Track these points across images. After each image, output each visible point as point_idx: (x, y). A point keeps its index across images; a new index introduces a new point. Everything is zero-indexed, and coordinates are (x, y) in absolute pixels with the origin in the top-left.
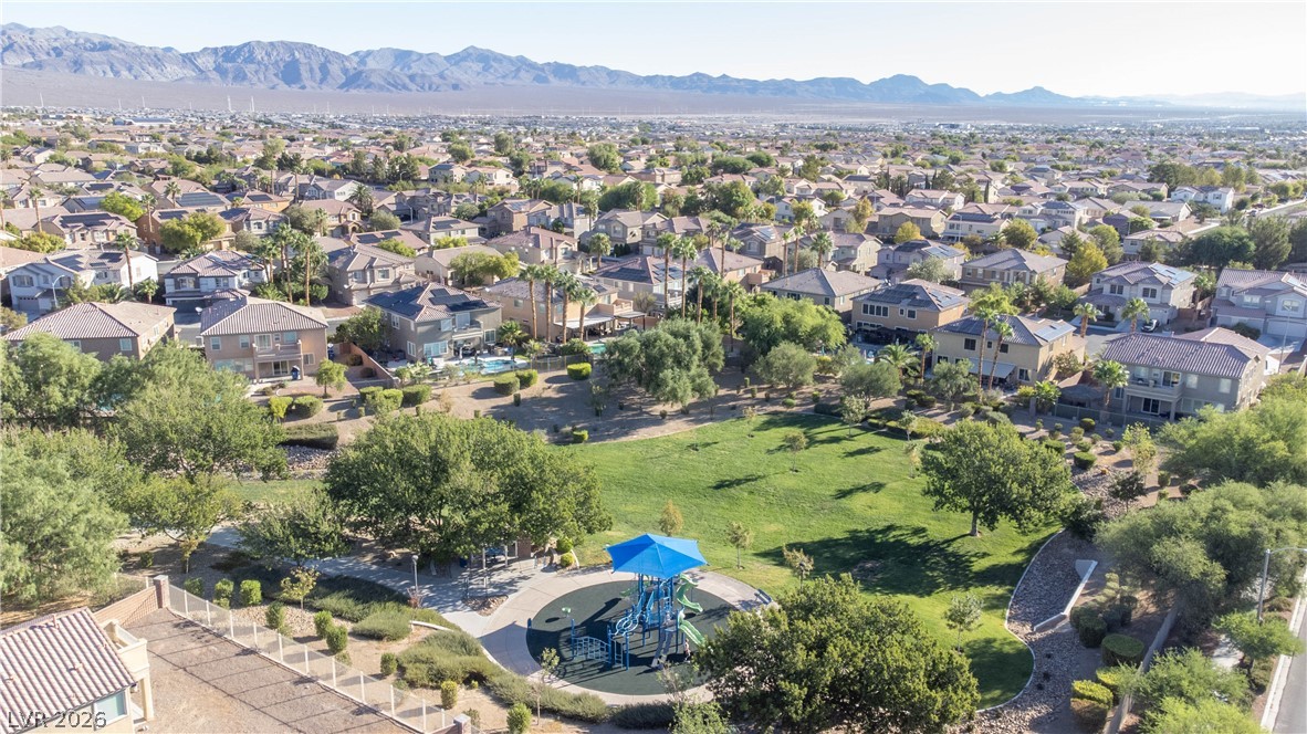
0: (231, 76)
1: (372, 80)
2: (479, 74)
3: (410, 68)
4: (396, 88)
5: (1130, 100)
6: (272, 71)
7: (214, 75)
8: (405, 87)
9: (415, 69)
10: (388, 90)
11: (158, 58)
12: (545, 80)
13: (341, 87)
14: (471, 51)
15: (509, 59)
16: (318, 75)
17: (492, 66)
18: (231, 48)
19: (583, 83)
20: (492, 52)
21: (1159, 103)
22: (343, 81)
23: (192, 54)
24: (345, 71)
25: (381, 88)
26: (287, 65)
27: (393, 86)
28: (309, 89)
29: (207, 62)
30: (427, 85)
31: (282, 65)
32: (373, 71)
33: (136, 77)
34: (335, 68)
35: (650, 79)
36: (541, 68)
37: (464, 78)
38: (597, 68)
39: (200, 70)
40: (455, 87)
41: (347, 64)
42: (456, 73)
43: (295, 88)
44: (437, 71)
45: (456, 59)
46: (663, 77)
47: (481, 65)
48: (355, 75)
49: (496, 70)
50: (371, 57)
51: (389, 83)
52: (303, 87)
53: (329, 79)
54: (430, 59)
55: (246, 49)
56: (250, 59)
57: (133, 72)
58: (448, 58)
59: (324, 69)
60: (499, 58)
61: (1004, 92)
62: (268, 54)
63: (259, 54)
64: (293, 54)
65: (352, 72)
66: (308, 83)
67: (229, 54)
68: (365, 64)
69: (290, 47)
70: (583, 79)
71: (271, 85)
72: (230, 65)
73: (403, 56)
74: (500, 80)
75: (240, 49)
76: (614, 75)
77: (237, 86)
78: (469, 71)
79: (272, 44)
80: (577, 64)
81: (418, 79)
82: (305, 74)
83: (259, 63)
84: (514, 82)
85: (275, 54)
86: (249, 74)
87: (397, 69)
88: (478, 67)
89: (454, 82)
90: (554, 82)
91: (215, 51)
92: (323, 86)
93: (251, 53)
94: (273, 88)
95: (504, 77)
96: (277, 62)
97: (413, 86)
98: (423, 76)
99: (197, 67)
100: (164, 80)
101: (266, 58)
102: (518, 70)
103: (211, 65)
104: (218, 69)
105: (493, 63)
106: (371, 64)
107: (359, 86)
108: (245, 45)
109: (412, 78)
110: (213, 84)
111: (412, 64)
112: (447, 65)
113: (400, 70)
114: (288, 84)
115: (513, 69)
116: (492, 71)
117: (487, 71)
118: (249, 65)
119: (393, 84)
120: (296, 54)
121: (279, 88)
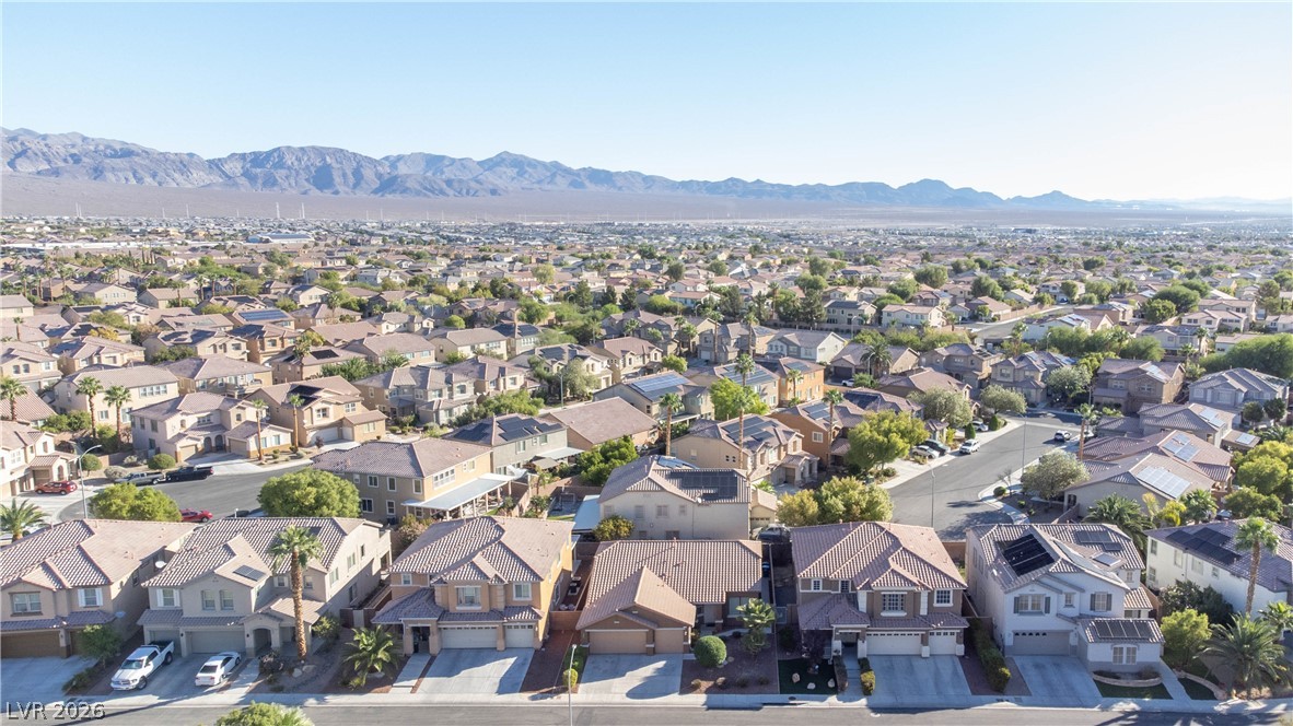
0: (260, 181)
1: (408, 185)
2: (513, 179)
3: (442, 173)
4: (433, 192)
5: (1141, 203)
6: (303, 175)
7: (243, 181)
8: (442, 192)
9: (448, 173)
10: (425, 195)
11: (184, 163)
12: (582, 185)
13: (375, 192)
14: (504, 156)
15: (543, 164)
16: (351, 180)
17: (526, 172)
18: (260, 153)
19: (620, 188)
20: (526, 158)
21: (1169, 207)
22: (377, 186)
23: (219, 160)
24: (379, 176)
25: (418, 193)
26: (319, 170)
27: (429, 190)
28: (342, 195)
29: (235, 168)
30: (464, 191)
31: (313, 169)
32: (408, 176)
33: (160, 184)
34: (368, 173)
35: (684, 184)
36: (577, 173)
37: (499, 182)
38: (633, 174)
39: (227, 176)
40: (494, 192)
41: (380, 168)
42: (491, 178)
43: (328, 193)
44: (470, 176)
45: (491, 164)
46: (698, 183)
47: (516, 170)
48: (389, 180)
49: (530, 175)
50: (402, 162)
51: (426, 188)
52: (337, 193)
53: (363, 185)
54: (463, 163)
55: (276, 155)
56: (280, 164)
57: (157, 178)
58: (480, 163)
59: (357, 174)
60: (534, 164)
61: (1024, 196)
62: (299, 160)
63: (289, 160)
64: (324, 159)
65: (386, 177)
66: (341, 188)
67: (258, 159)
68: (396, 169)
69: (321, 152)
70: (619, 184)
71: (303, 190)
72: (259, 170)
73: (434, 161)
74: (536, 186)
75: (269, 154)
76: (649, 181)
77: (266, 191)
78: (504, 177)
79: (302, 149)
80: (613, 170)
81: (456, 185)
82: (338, 179)
83: (289, 168)
84: (549, 187)
85: (306, 159)
86: (280, 180)
87: (429, 174)
88: (512, 172)
89: (491, 187)
90: (591, 187)
91: (243, 157)
92: (357, 191)
93: (281, 158)
94: (305, 193)
95: (539, 182)
96: (307, 167)
97: (450, 192)
98: (460, 181)
99: (223, 172)
100: (190, 186)
101: (296, 163)
102: (554, 175)
103: (239, 171)
104: (246, 174)
105: (527, 169)
106: (402, 169)
107: (394, 191)
108: (275, 150)
109: (449, 183)
110: (243, 190)
111: (445, 169)
112: (482, 170)
113: (434, 174)
114: (320, 189)
115: (548, 174)
116: (527, 176)
117: (521, 176)
118: (279, 171)
119: (430, 189)
120: (328, 159)
121: (311, 193)
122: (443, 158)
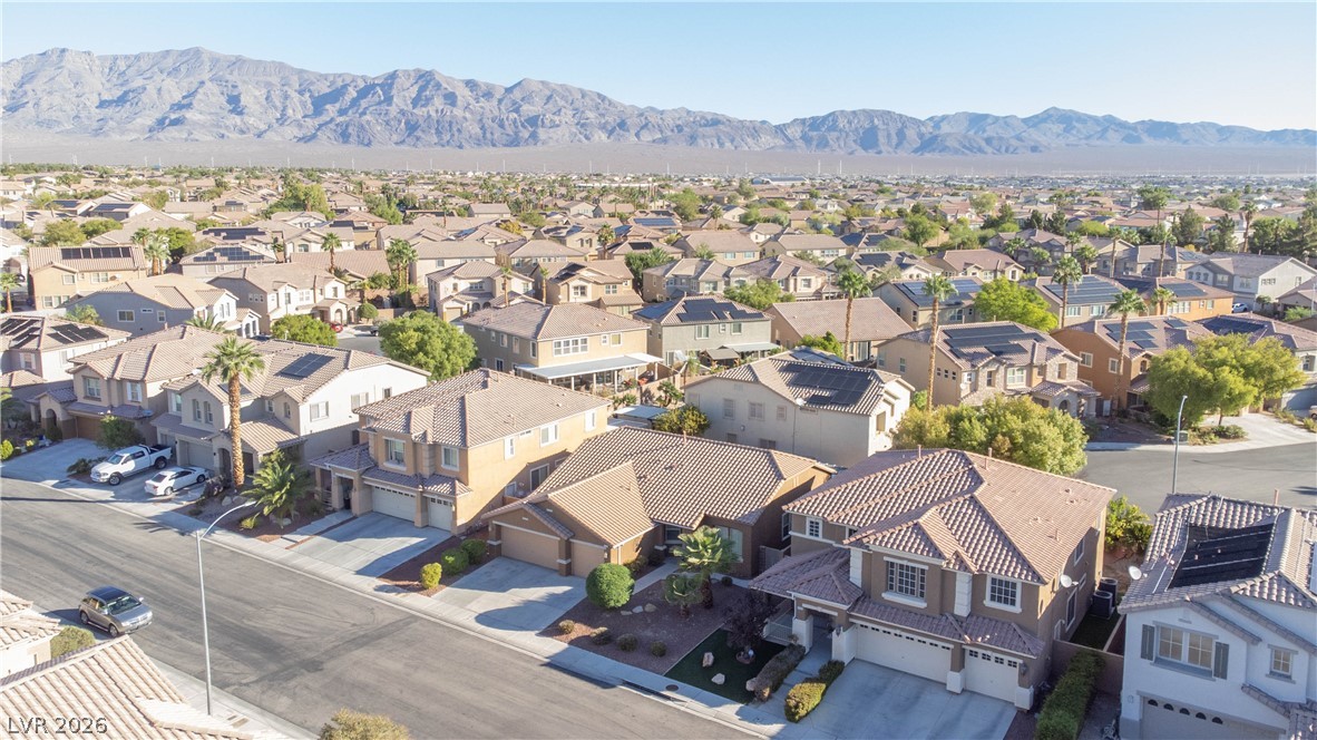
0: (815, 143)
1: (948, 144)
2: (1058, 135)
3: (984, 131)
4: (972, 151)
6: (852, 137)
7: (800, 143)
8: (980, 150)
9: (990, 132)
10: (963, 153)
11: (755, 129)
12: (1138, 140)
13: (916, 151)
14: (1051, 112)
15: (1095, 119)
16: (895, 140)
17: (1074, 127)
18: (818, 118)
19: (1185, 142)
20: (1076, 113)
22: (918, 145)
23: (784, 125)
24: (921, 136)
25: (956, 151)
26: (867, 131)
27: (968, 149)
28: (884, 154)
29: (794, 132)
30: (1004, 149)
31: (861, 131)
32: (949, 135)
33: (736, 147)
34: (911, 133)
35: (1274, 135)
36: (1134, 127)
37: (1043, 140)
38: (1203, 125)
39: (790, 140)
40: (1034, 149)
41: (923, 129)
42: (1034, 135)
43: (872, 153)
44: (1013, 134)
45: (1034, 122)
46: (1294, 132)
47: (1062, 126)
48: (931, 139)
49: (1079, 131)
50: (945, 122)
51: (964, 147)
52: (880, 152)
53: (905, 143)
54: (1006, 121)
55: (830, 119)
56: (834, 128)
57: (735, 143)
58: (1025, 121)
59: (901, 134)
60: (1083, 119)
62: (850, 122)
63: (842, 123)
64: (872, 121)
65: (928, 136)
66: (882, 148)
67: (815, 123)
68: (939, 128)
69: (870, 114)
70: (1184, 137)
71: (850, 151)
72: (815, 133)
73: (977, 120)
74: (1084, 142)
75: (825, 118)
76: (1225, 132)
77: (819, 152)
78: (1049, 133)
79: (854, 112)
80: (1179, 121)
81: (995, 143)
82: (882, 139)
83: (841, 131)
84: (1098, 143)
85: (856, 121)
86: (831, 142)
87: (972, 133)
88: (1058, 128)
89: (1033, 144)
90: (1148, 141)
91: (803, 121)
92: (898, 151)
93: (835, 121)
94: (851, 153)
95: (1087, 138)
96: (856, 129)
97: (989, 149)
98: (1001, 139)
99: (786, 136)
100: (758, 149)
101: (847, 126)
102: (1105, 130)
103: (798, 135)
104: (806, 138)
105: (1075, 124)
106: (945, 128)
107: (934, 150)
108: (830, 115)
109: (988, 141)
110: (799, 151)
111: (987, 128)
112: (1025, 127)
113: (975, 133)
114: (865, 149)
115: (1099, 129)
116: (1074, 132)
117: (1068, 132)
118: (832, 133)
119: (970, 147)
120: (876, 121)
121: (856, 153)
122: (987, 116)
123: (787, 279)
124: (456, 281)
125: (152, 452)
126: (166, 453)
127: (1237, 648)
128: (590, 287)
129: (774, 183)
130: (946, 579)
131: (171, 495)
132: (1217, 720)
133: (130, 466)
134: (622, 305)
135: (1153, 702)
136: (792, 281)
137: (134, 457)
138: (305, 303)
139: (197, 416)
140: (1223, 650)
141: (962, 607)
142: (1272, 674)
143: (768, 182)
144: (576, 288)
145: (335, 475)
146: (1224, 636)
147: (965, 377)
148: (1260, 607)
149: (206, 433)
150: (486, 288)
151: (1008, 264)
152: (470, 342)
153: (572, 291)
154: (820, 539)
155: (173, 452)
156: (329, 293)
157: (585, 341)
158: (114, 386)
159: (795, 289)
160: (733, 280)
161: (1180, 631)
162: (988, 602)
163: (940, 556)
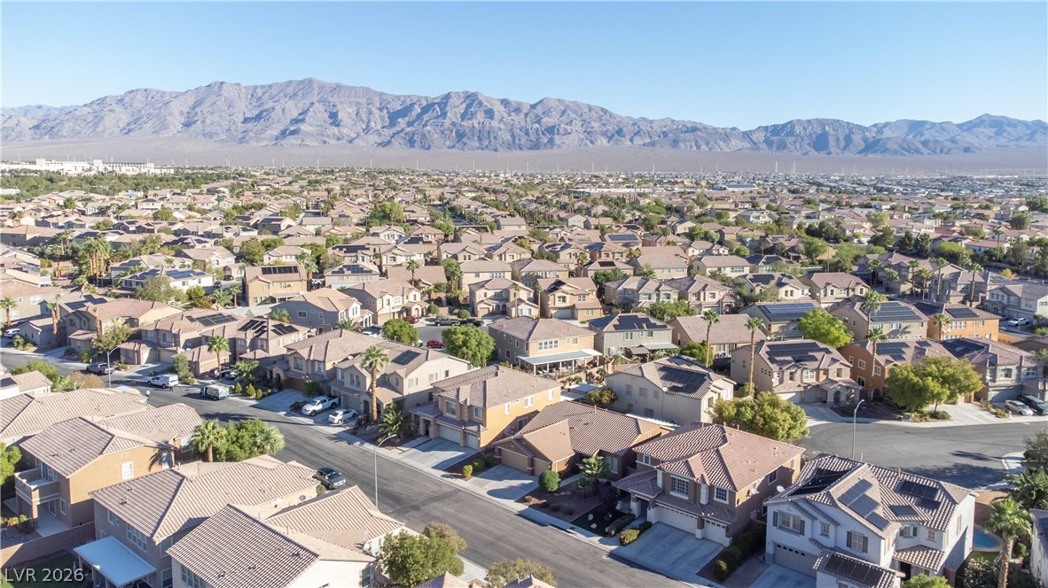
0: (775, 146)
1: (888, 146)
2: (990, 138)
3: (922, 135)
4: (909, 152)
6: (806, 141)
7: (764, 146)
8: (918, 151)
9: (927, 136)
10: (902, 154)
11: (726, 135)
13: (860, 152)
14: (984, 118)
15: (1025, 124)
16: (843, 143)
17: (1005, 130)
18: (778, 126)
20: (1006, 118)
22: (863, 147)
23: (750, 131)
24: (865, 140)
25: (896, 152)
26: (819, 136)
27: (906, 150)
28: (833, 155)
29: (759, 137)
30: (938, 150)
31: (814, 136)
32: (889, 139)
33: (710, 149)
34: (857, 138)
37: (975, 142)
39: (755, 143)
40: (967, 150)
41: (867, 134)
42: (968, 138)
43: (823, 154)
44: (948, 137)
45: (969, 126)
47: (994, 130)
48: (873, 143)
49: (1009, 134)
50: (887, 128)
51: (903, 149)
52: (830, 153)
53: (852, 147)
54: (943, 127)
55: (789, 126)
56: (791, 133)
57: (709, 146)
58: (960, 126)
59: (848, 139)
60: (1013, 123)
62: (805, 129)
63: (798, 129)
64: (824, 128)
65: (871, 140)
66: (833, 150)
67: (776, 130)
68: (882, 133)
69: (822, 123)
71: (804, 152)
72: (776, 138)
73: (916, 126)
74: (1013, 143)
75: (784, 126)
77: (779, 153)
78: (981, 136)
79: (809, 121)
81: (931, 145)
82: (832, 142)
83: (797, 136)
84: (1028, 143)
85: (810, 128)
86: (789, 145)
87: (911, 137)
88: (990, 132)
89: (966, 145)
91: (766, 128)
92: (845, 152)
93: (792, 128)
94: (806, 154)
95: (1017, 140)
96: (811, 134)
97: (925, 151)
98: (937, 141)
99: (752, 140)
100: (729, 150)
101: (803, 132)
102: (1034, 133)
103: (762, 139)
104: (768, 142)
105: (1006, 128)
106: (887, 133)
107: (876, 152)
108: (789, 123)
109: (925, 143)
110: (762, 152)
111: (925, 132)
112: (960, 131)
113: (914, 137)
114: (818, 150)
115: (1029, 132)
116: (1005, 134)
117: (999, 135)
118: (790, 138)
119: (909, 149)
120: (827, 128)
121: (810, 154)
122: (925, 122)
123: (699, 293)
124: (486, 291)
125: (330, 400)
126: (336, 400)
127: (808, 522)
128: (568, 297)
129: (730, 189)
130: (696, 486)
131: (341, 423)
132: (803, 554)
133: (319, 407)
134: (588, 309)
135: (779, 546)
136: (702, 294)
137: (322, 402)
138: (398, 304)
139: (352, 382)
140: (803, 522)
141: (704, 500)
142: (822, 534)
143: (725, 189)
144: (559, 297)
145: (422, 418)
146: (803, 518)
147: (776, 375)
148: (817, 505)
149: (357, 392)
150: (504, 296)
151: (858, 284)
152: (492, 341)
153: (557, 299)
154: (649, 465)
155: (340, 400)
156: (411, 299)
157: (556, 342)
158: (310, 363)
159: (704, 299)
160: (662, 293)
161: (789, 515)
162: (715, 499)
163: (693, 476)
